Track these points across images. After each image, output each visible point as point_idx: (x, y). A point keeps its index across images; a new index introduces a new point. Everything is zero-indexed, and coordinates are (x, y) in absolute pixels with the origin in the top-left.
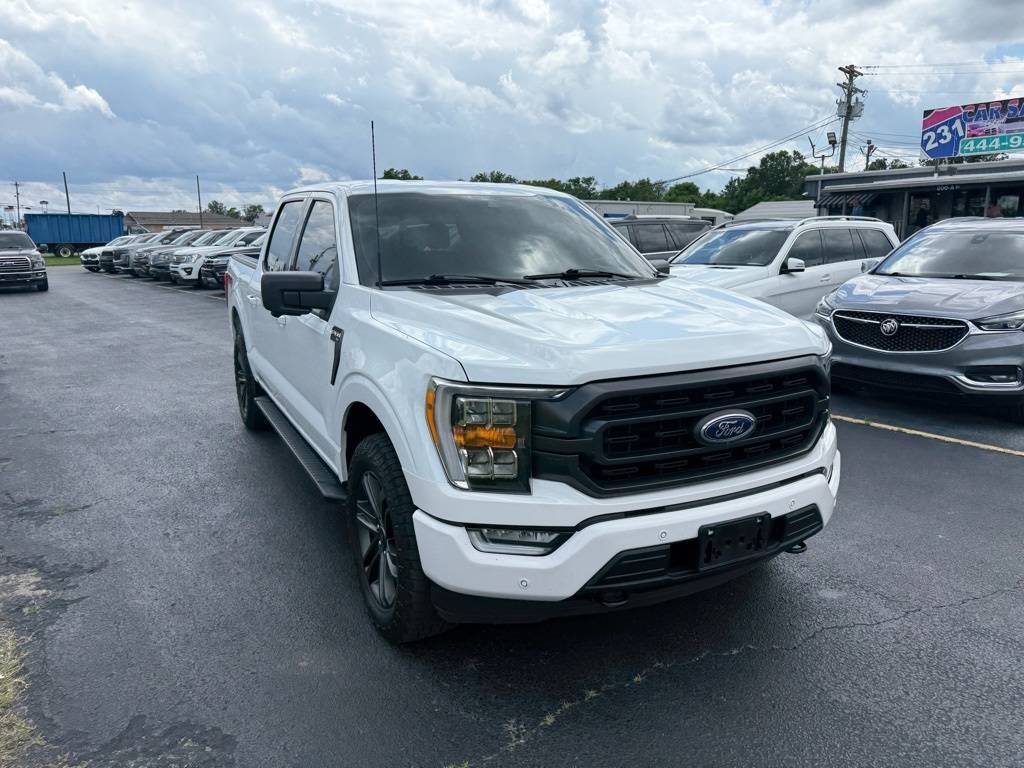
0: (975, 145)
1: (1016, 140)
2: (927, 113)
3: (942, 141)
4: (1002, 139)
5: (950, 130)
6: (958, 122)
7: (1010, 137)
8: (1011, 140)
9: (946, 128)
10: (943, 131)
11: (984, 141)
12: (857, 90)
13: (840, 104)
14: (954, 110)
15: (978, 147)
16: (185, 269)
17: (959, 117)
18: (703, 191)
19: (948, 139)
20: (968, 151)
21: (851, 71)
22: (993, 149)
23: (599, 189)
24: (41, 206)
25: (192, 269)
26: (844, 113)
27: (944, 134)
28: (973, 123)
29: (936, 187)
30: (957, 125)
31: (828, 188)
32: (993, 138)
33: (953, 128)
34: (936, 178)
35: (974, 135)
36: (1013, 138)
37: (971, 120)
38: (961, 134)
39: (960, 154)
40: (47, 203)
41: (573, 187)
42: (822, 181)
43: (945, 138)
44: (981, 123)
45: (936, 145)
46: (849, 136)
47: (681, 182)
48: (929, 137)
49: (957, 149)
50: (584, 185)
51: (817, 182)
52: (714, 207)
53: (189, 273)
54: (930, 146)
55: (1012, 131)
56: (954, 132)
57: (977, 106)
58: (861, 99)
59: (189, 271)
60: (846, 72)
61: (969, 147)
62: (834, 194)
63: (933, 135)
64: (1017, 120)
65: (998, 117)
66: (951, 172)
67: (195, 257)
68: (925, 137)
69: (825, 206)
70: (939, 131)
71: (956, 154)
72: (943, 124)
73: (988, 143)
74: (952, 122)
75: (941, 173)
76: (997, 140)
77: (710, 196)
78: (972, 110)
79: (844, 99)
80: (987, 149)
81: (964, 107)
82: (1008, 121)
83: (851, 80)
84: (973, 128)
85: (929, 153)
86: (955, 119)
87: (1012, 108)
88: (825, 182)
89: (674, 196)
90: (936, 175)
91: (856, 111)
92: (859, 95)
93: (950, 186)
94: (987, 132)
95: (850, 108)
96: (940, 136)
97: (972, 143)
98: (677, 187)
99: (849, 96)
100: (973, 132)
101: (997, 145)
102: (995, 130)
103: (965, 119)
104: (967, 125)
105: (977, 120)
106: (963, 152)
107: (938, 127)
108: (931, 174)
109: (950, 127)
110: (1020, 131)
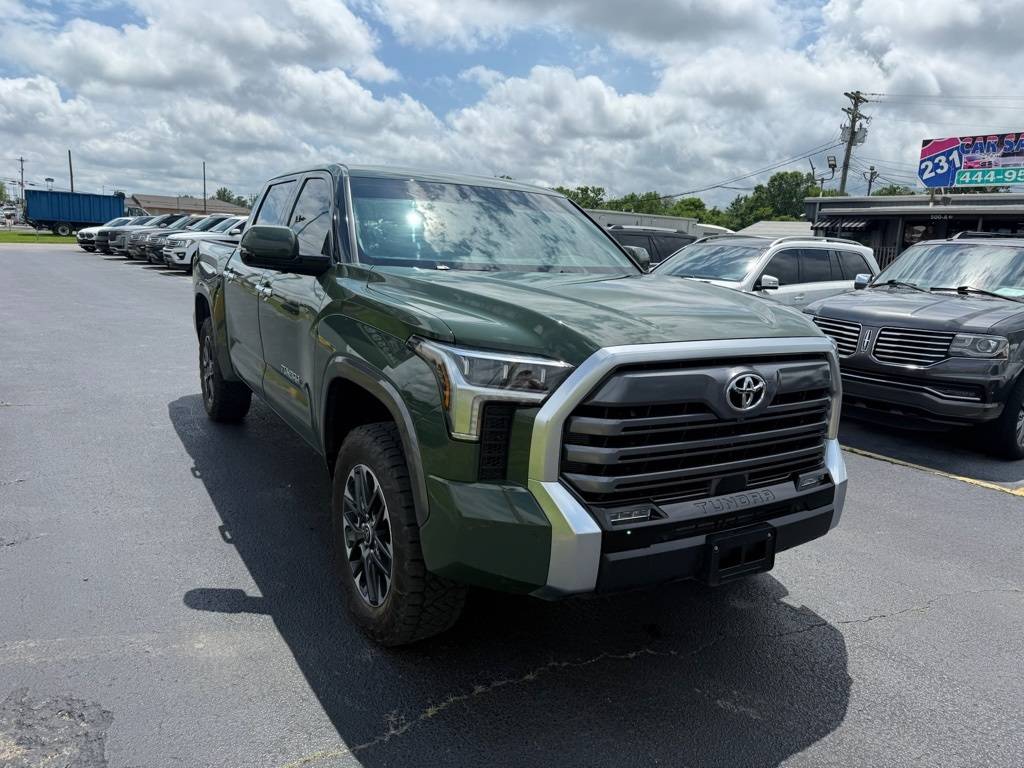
0: (971, 176)
1: (1011, 174)
2: (926, 143)
3: (939, 171)
4: (997, 173)
5: (948, 161)
6: (955, 153)
7: (1004, 171)
8: (1006, 174)
9: (943, 158)
10: (940, 161)
11: (980, 174)
12: (861, 116)
13: (844, 129)
14: (953, 141)
15: (973, 178)
17: (957, 148)
18: (709, 208)
19: (945, 170)
20: (964, 182)
21: (856, 98)
22: (988, 181)
23: (606, 199)
24: (46, 183)
26: (848, 137)
27: (941, 164)
28: (970, 155)
29: (931, 215)
30: (955, 156)
31: (824, 210)
32: (989, 171)
33: (951, 158)
34: (931, 207)
35: (970, 167)
37: (968, 152)
38: (958, 165)
39: (956, 185)
40: (52, 180)
42: (821, 204)
43: (942, 168)
44: (978, 155)
45: (933, 174)
47: (687, 197)
48: (927, 166)
49: (953, 179)
50: (593, 195)
51: (815, 204)
52: (718, 224)
54: (927, 175)
55: (1008, 165)
56: (951, 163)
57: (974, 138)
58: (865, 126)
60: (851, 98)
61: (965, 179)
62: (831, 217)
63: (930, 164)
64: (1013, 154)
65: (994, 150)
66: (946, 201)
68: (923, 166)
70: (936, 161)
71: (952, 184)
72: (941, 155)
73: (983, 176)
74: (950, 153)
75: (936, 203)
76: (992, 173)
77: (715, 213)
78: (970, 143)
79: (848, 124)
80: (982, 181)
81: (962, 139)
82: (1004, 155)
83: (856, 105)
84: (970, 159)
85: (925, 181)
86: (953, 150)
87: (1008, 143)
88: (823, 205)
89: (679, 210)
90: (931, 204)
91: (859, 137)
92: (863, 121)
93: (943, 215)
94: (983, 165)
95: (853, 134)
96: (937, 166)
97: (968, 174)
98: (683, 202)
99: (853, 122)
100: (970, 164)
101: (992, 179)
102: (991, 163)
103: (963, 150)
104: (964, 156)
105: (974, 152)
106: (959, 183)
107: (936, 157)
108: (927, 203)
109: (948, 159)
110: (1015, 166)
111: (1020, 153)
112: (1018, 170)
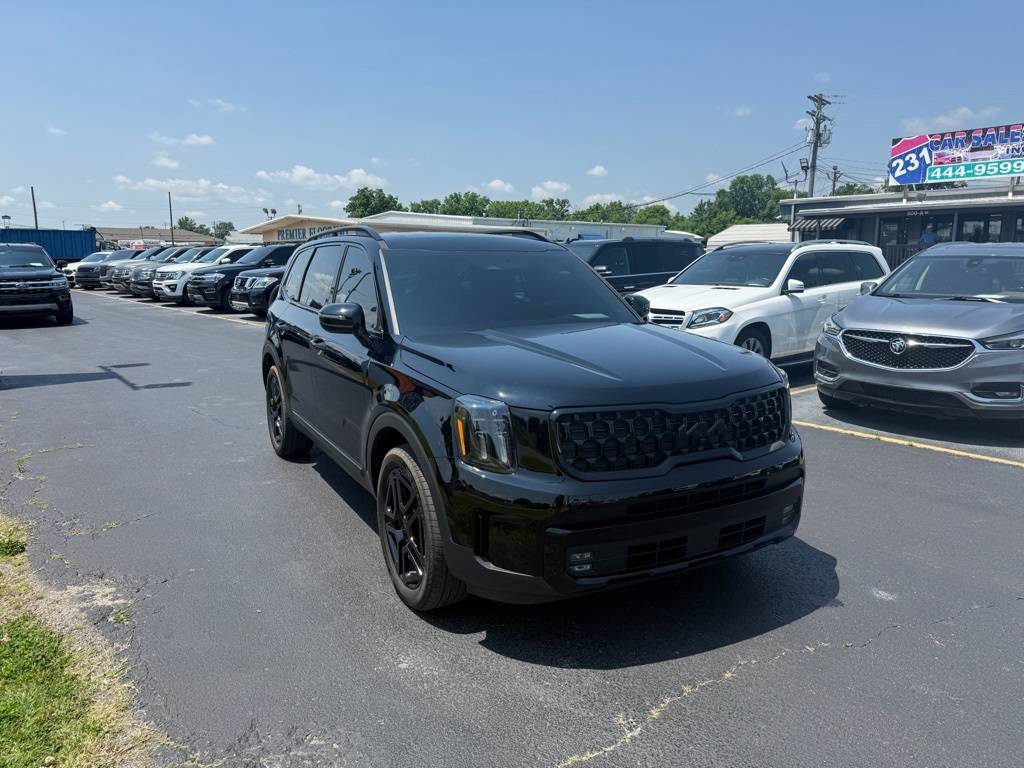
0: (942, 172)
1: (980, 168)
2: (895, 141)
3: (910, 168)
4: (967, 167)
5: (918, 158)
6: (925, 150)
7: (975, 165)
8: (976, 168)
9: (913, 156)
10: (911, 158)
11: (950, 169)
12: (825, 118)
13: (809, 131)
14: (922, 139)
15: (944, 174)
16: (169, 286)
17: (926, 146)
18: (673, 214)
19: (915, 168)
20: (935, 178)
21: (820, 101)
22: (959, 176)
23: (571, 211)
24: (2, 220)
25: (176, 285)
27: (912, 161)
28: (940, 151)
29: (906, 212)
30: (925, 153)
31: (801, 211)
32: (959, 166)
33: (921, 156)
34: (904, 203)
35: (941, 163)
36: (977, 167)
37: (937, 149)
38: (928, 161)
39: (928, 181)
40: (9, 218)
41: (546, 208)
42: (795, 205)
43: (913, 165)
44: (947, 151)
45: (904, 172)
46: (818, 162)
47: (651, 205)
48: (898, 164)
49: (924, 176)
50: (557, 207)
51: (790, 206)
52: (683, 229)
53: (173, 290)
54: (898, 173)
55: (977, 160)
56: (921, 160)
57: (943, 135)
58: (829, 127)
59: (173, 288)
60: (815, 100)
61: (936, 175)
62: (807, 217)
63: (901, 162)
64: (981, 149)
65: (963, 146)
66: (921, 198)
67: (180, 274)
68: (894, 164)
69: (798, 230)
70: (907, 158)
71: (924, 181)
72: (911, 152)
73: (954, 171)
74: (920, 150)
75: (909, 199)
76: (963, 168)
77: (680, 218)
78: (939, 139)
79: (812, 125)
80: (953, 177)
81: (931, 136)
82: (973, 150)
83: (819, 108)
84: (940, 156)
85: (897, 179)
86: (922, 148)
87: (976, 138)
88: (798, 207)
89: (644, 217)
90: (905, 201)
91: (824, 138)
92: (827, 122)
93: (919, 211)
94: (953, 160)
96: (907, 164)
97: (938, 170)
98: (648, 210)
99: (818, 124)
100: (939, 160)
101: (962, 173)
102: (960, 158)
103: (932, 147)
104: (934, 153)
105: (943, 148)
106: (930, 178)
107: (906, 154)
108: (900, 200)
109: (918, 156)
110: (984, 159)
111: (990, 148)
112: (987, 164)
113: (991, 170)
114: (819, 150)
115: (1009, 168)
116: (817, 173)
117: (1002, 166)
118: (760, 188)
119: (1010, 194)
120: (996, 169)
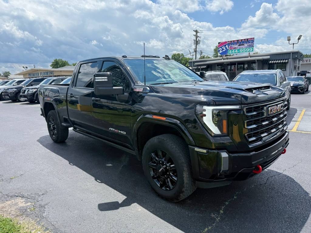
1: (241, 50)
2: (219, 43)
3: (223, 51)
5: (225, 48)
6: (227, 45)
7: (240, 49)
9: (224, 47)
11: (234, 51)
12: (198, 37)
13: (194, 40)
14: (226, 42)
17: (227, 44)
19: (225, 50)
20: (230, 53)
21: (196, 32)
22: (236, 53)
26: (196, 43)
29: (223, 63)
30: (227, 46)
32: (236, 50)
33: (226, 47)
34: (222, 61)
35: (231, 49)
37: (230, 45)
38: (228, 49)
39: (228, 54)
42: (193, 62)
43: (224, 50)
44: (232, 46)
45: (222, 52)
46: (197, 49)
48: (220, 49)
49: (227, 52)
51: (192, 62)
54: (220, 52)
56: (226, 48)
57: (231, 41)
58: (200, 39)
60: (195, 32)
62: (197, 65)
63: (221, 49)
64: (241, 45)
65: (236, 44)
66: (227, 59)
68: (219, 50)
69: (195, 69)
70: (222, 48)
71: (227, 54)
72: (223, 46)
73: (235, 51)
74: (226, 45)
75: (224, 59)
76: (237, 50)
79: (195, 39)
80: (235, 53)
81: (228, 42)
82: (239, 45)
83: (197, 34)
84: (231, 47)
85: (220, 54)
87: (240, 42)
90: (222, 60)
91: (198, 42)
92: (199, 38)
93: (227, 63)
94: (234, 48)
95: (197, 42)
96: (223, 49)
97: (231, 51)
99: (196, 38)
100: (231, 48)
101: (237, 52)
102: (236, 48)
103: (229, 45)
104: (229, 46)
105: (231, 45)
106: (229, 53)
107: (222, 47)
108: (221, 59)
109: (225, 47)
110: (242, 48)
111: (243, 45)
112: (243, 49)
113: (244, 51)
114: (197, 46)
115: (248, 50)
116: (197, 52)
117: (247, 50)
118: (179, 57)
119: (249, 57)
120: (245, 51)
